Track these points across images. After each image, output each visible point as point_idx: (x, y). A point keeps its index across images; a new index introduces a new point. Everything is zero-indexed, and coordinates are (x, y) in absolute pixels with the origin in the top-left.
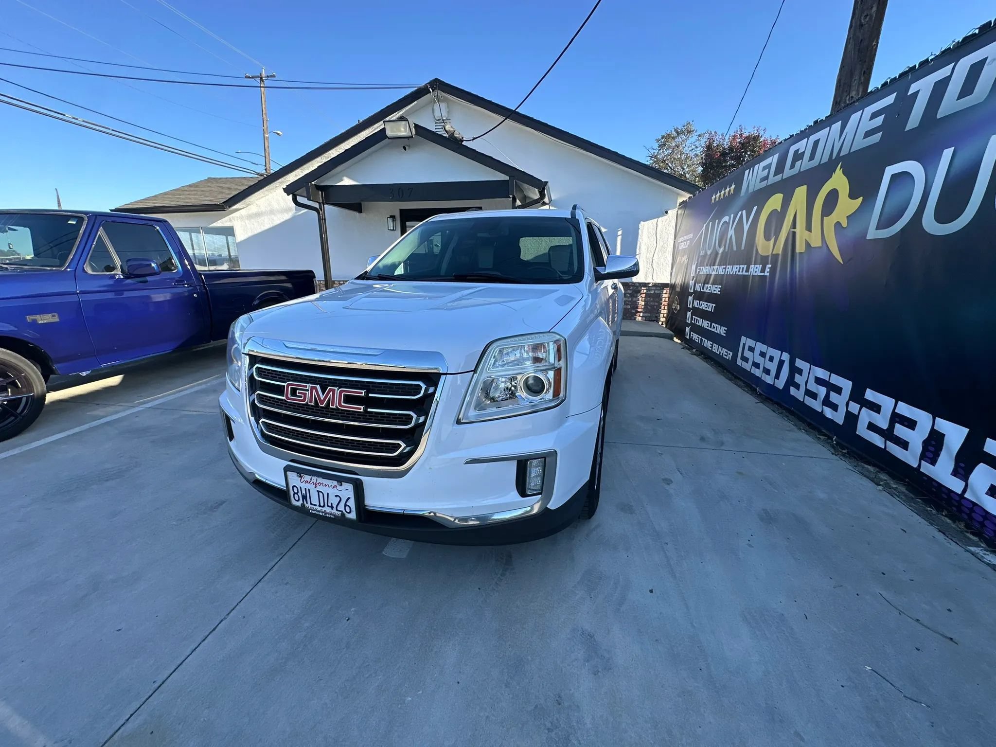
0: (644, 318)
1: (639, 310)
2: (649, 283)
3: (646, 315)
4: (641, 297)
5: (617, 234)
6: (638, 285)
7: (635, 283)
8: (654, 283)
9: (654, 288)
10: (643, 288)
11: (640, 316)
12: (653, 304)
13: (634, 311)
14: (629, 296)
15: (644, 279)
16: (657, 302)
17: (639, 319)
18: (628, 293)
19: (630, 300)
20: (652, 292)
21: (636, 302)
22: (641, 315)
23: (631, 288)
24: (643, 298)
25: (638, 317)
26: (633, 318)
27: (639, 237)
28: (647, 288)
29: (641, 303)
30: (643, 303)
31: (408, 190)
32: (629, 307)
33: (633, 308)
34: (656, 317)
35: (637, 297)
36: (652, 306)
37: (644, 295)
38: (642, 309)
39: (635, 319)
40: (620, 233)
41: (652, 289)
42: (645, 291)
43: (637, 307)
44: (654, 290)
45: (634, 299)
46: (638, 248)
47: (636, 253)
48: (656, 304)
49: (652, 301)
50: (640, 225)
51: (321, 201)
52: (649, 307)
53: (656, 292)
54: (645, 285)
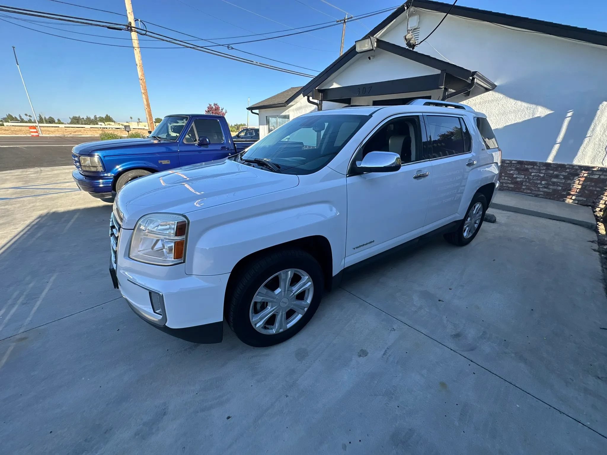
0: (577, 202)
1: (572, 193)
2: (594, 167)
3: (581, 198)
4: (579, 180)
5: (566, 115)
6: (577, 168)
7: (573, 166)
8: (601, 168)
9: (601, 173)
10: (584, 172)
11: (571, 199)
12: (594, 189)
13: (565, 193)
14: (562, 177)
15: (590, 162)
16: (599, 187)
17: (569, 201)
18: (563, 175)
19: (563, 182)
20: (596, 177)
21: (570, 184)
22: (574, 198)
23: (568, 170)
24: (581, 182)
25: (568, 200)
26: (561, 200)
27: (596, 118)
28: (590, 172)
29: (577, 186)
30: (580, 187)
31: (369, 88)
32: (560, 188)
33: (564, 190)
34: (594, 202)
35: (573, 179)
36: (591, 192)
37: (583, 179)
38: (576, 192)
39: (564, 201)
40: (569, 114)
41: (597, 173)
42: (585, 175)
43: (570, 190)
44: (600, 175)
45: (569, 182)
46: (591, 129)
47: (586, 134)
48: (598, 189)
49: (592, 186)
50: (601, 106)
51: (320, 99)
52: (586, 192)
53: (602, 177)
54: (587, 168)
